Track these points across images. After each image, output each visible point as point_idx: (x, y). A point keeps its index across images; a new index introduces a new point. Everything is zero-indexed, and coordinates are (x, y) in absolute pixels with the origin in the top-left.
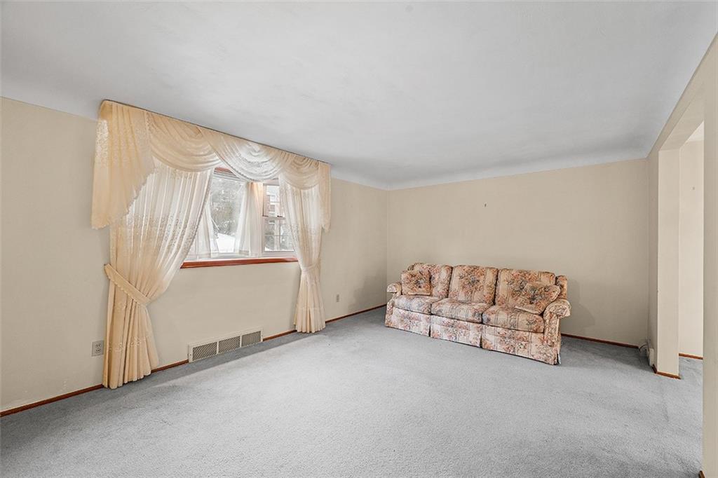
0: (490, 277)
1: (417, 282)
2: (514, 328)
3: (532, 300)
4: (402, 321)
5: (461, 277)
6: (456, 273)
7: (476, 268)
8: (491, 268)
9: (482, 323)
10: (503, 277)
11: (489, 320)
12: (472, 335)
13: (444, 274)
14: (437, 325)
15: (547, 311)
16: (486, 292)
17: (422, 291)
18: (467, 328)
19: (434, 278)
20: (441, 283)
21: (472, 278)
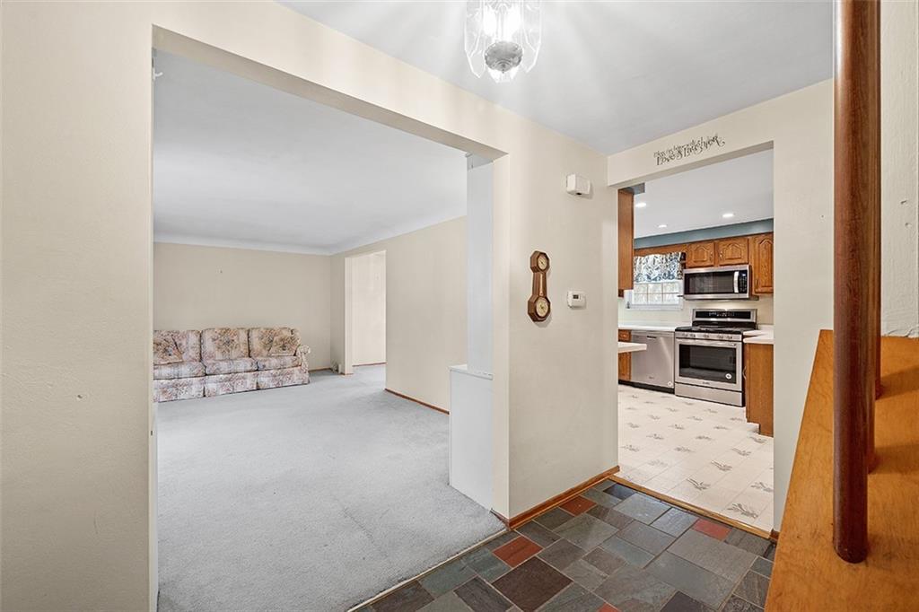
0: (243, 336)
1: (165, 350)
2: (282, 367)
3: (284, 347)
4: (165, 392)
5: (214, 340)
6: (207, 337)
7: (228, 330)
8: (242, 329)
9: (257, 370)
10: (254, 335)
11: (264, 366)
12: (250, 382)
13: (193, 339)
14: (212, 384)
15: (298, 352)
16: (243, 349)
17: (173, 358)
18: (244, 378)
19: (181, 344)
20: (192, 348)
21: (226, 340)
